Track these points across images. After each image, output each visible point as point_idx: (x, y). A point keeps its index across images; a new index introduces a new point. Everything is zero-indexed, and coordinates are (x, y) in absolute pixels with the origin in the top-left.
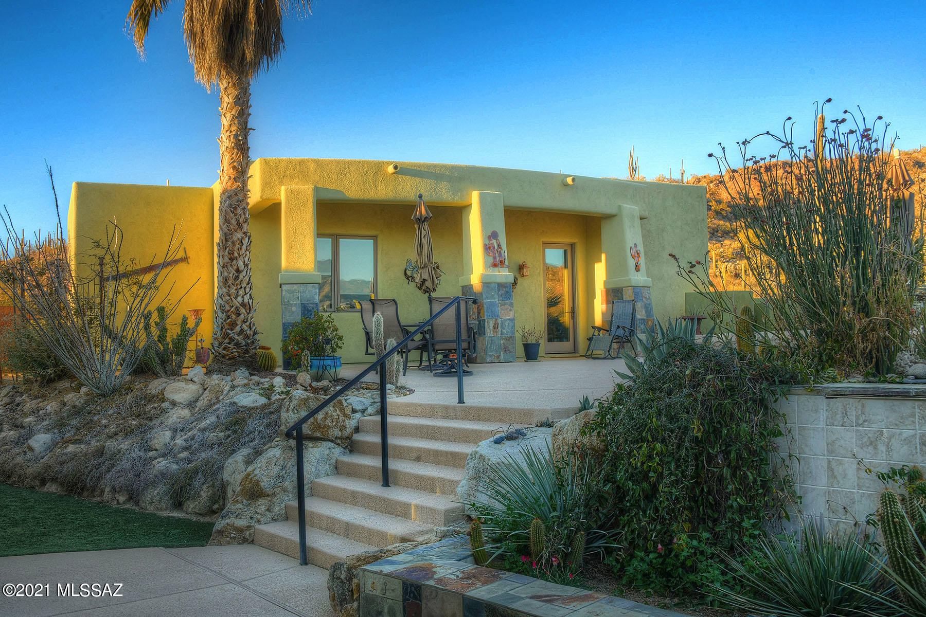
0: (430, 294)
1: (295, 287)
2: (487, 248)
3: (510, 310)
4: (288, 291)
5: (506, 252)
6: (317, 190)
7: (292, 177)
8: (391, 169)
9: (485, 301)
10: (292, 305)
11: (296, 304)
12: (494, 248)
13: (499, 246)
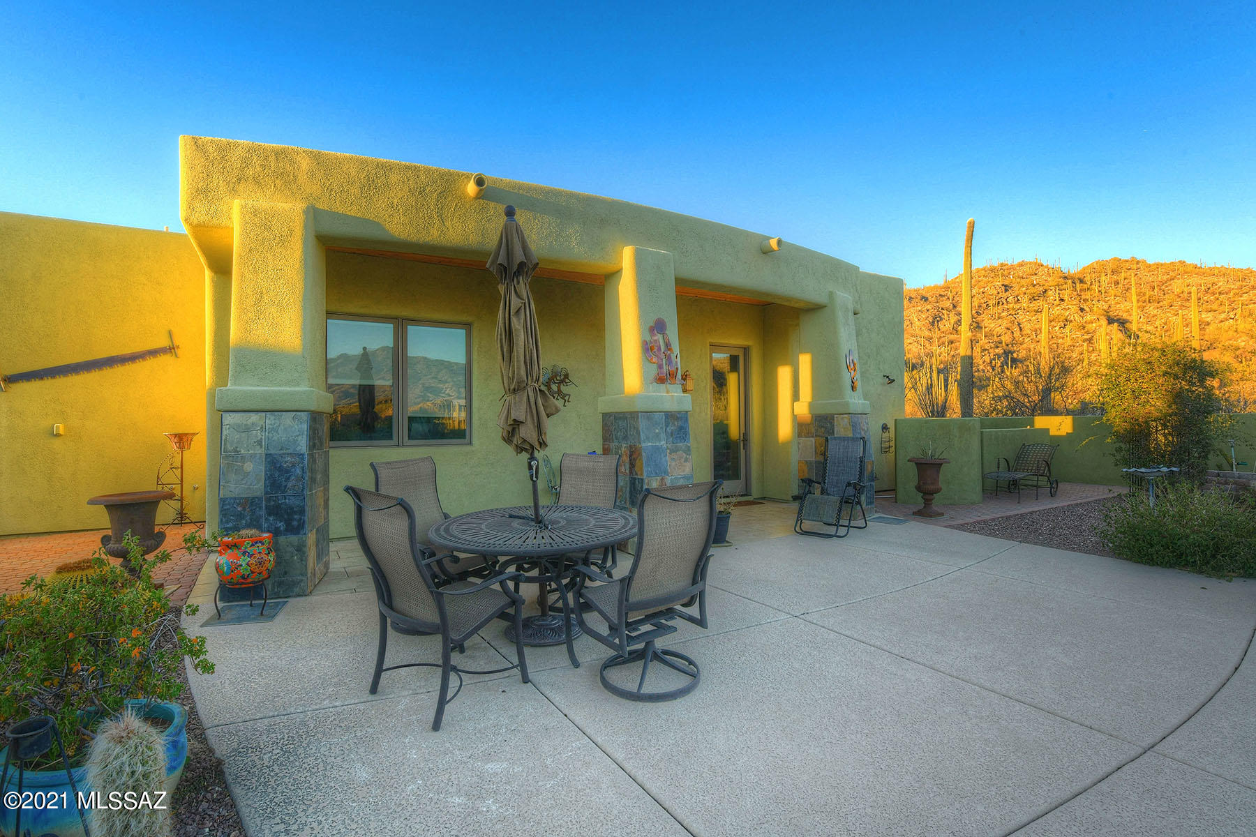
0: (532, 454)
1: (254, 418)
2: (648, 349)
3: (686, 460)
4: (237, 428)
5: (679, 356)
6: (313, 214)
7: (257, 182)
8: (471, 188)
9: (643, 445)
10: (243, 458)
11: (252, 456)
12: (659, 349)
13: (668, 345)
